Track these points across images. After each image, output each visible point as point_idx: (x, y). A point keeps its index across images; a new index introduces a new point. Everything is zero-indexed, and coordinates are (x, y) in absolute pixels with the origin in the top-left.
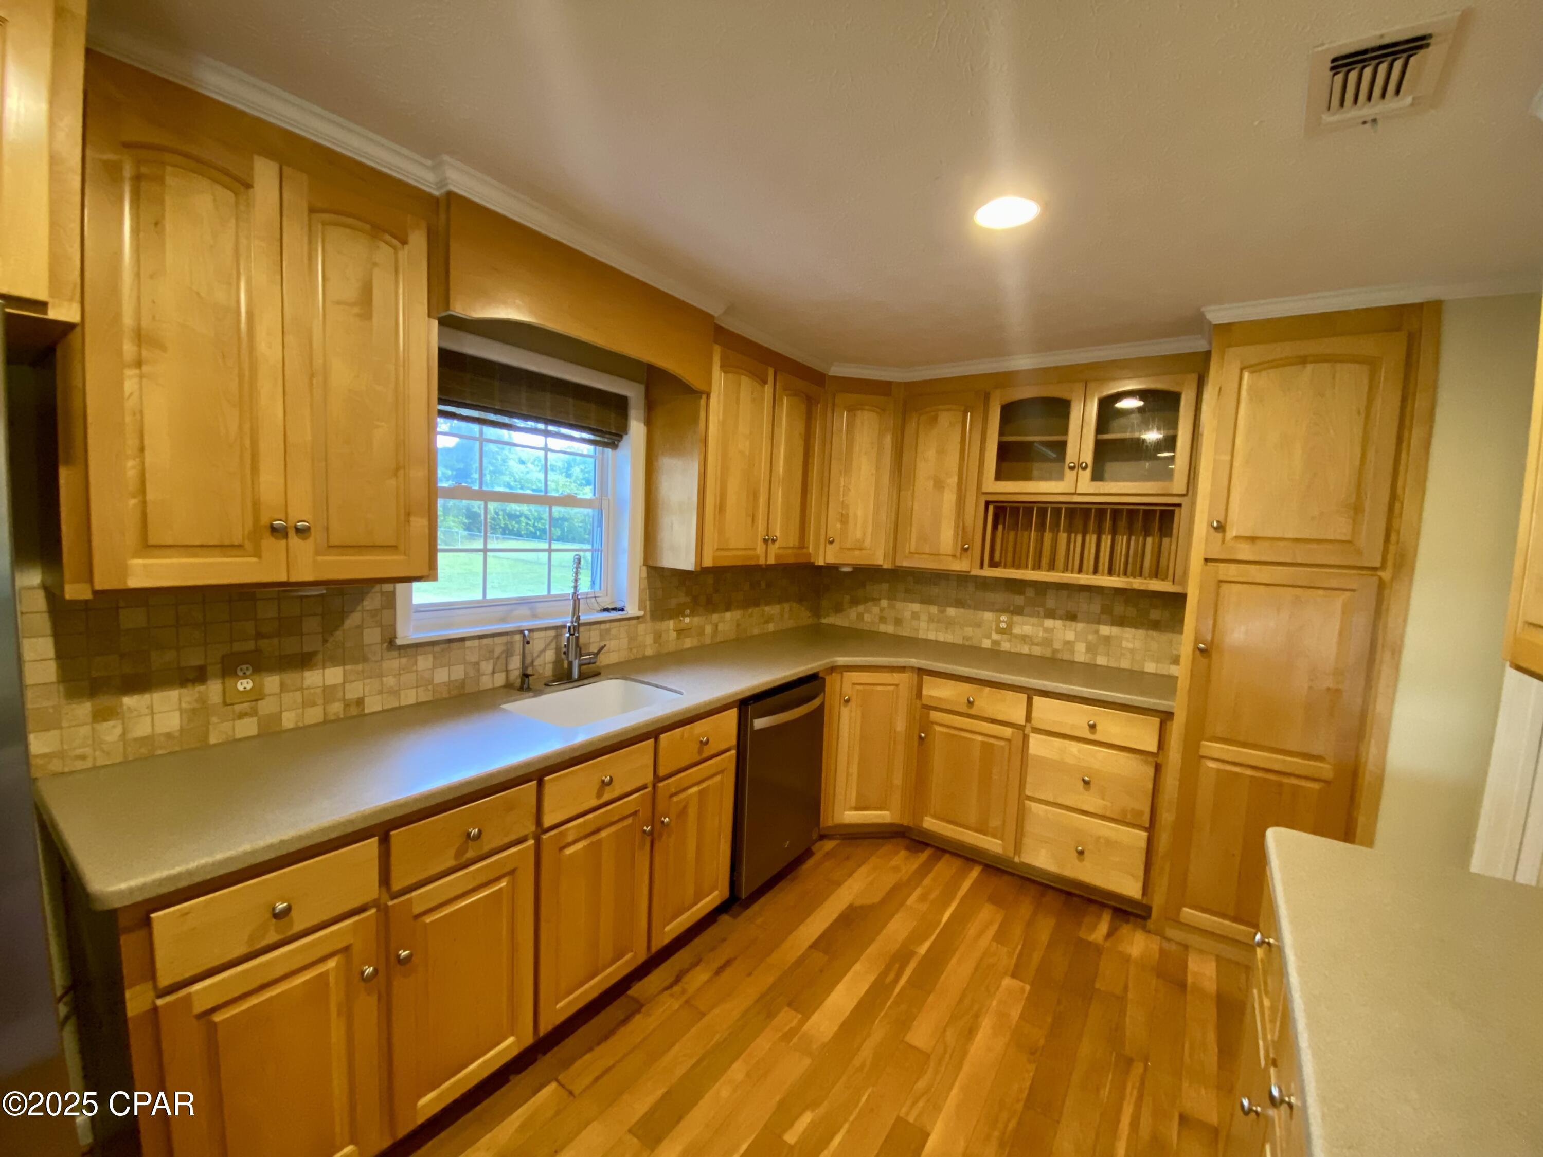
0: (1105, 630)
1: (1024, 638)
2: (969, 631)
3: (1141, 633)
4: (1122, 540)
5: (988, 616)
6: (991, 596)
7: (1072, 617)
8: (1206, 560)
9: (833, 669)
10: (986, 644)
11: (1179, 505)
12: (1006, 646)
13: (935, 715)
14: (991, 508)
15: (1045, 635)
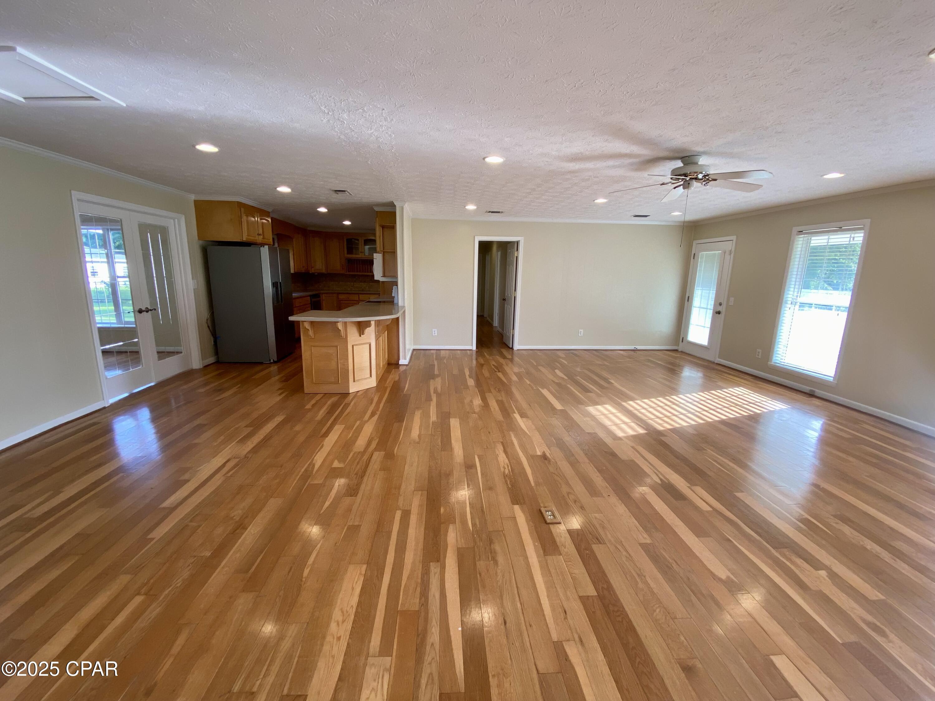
5: (349, 283)
6: (349, 279)
13: (342, 302)
14: (347, 260)
15: (361, 286)
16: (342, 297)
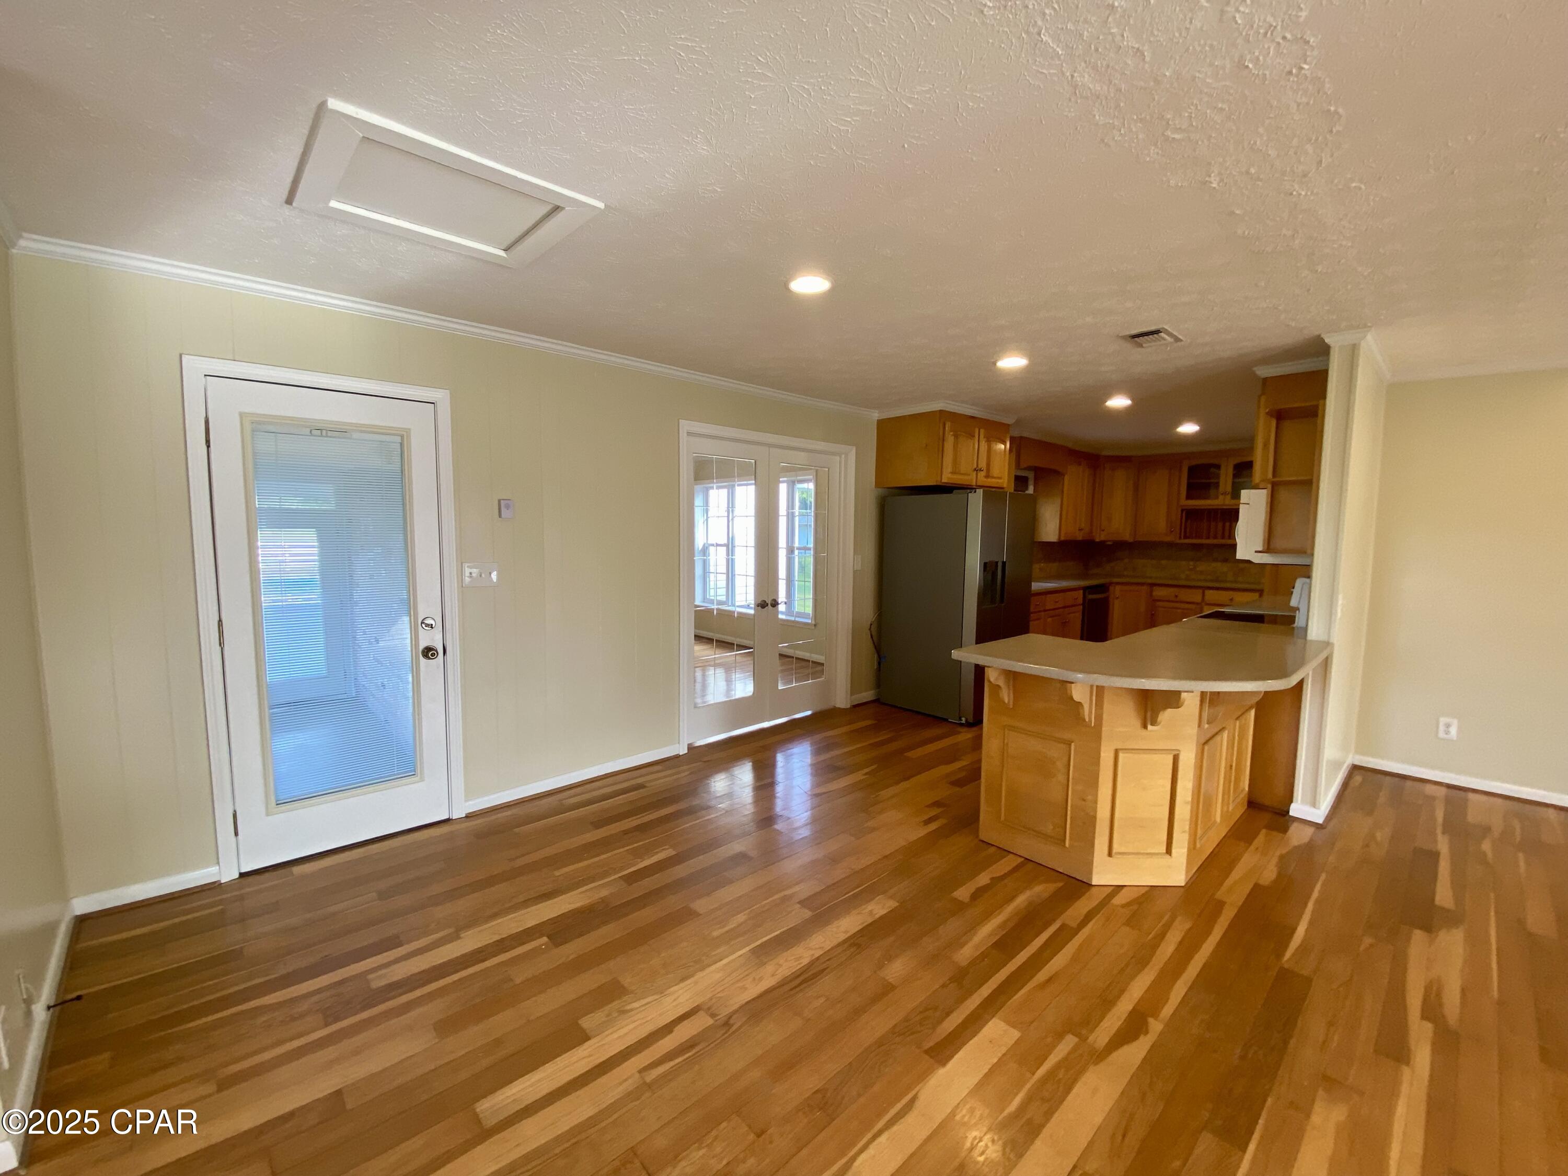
1: (1202, 572)
2: (1173, 571)
6: (1183, 554)
9: (1111, 583)
10: (1183, 576)
12: (1193, 576)
13: (1159, 603)
14: (1184, 512)
16: (1159, 592)
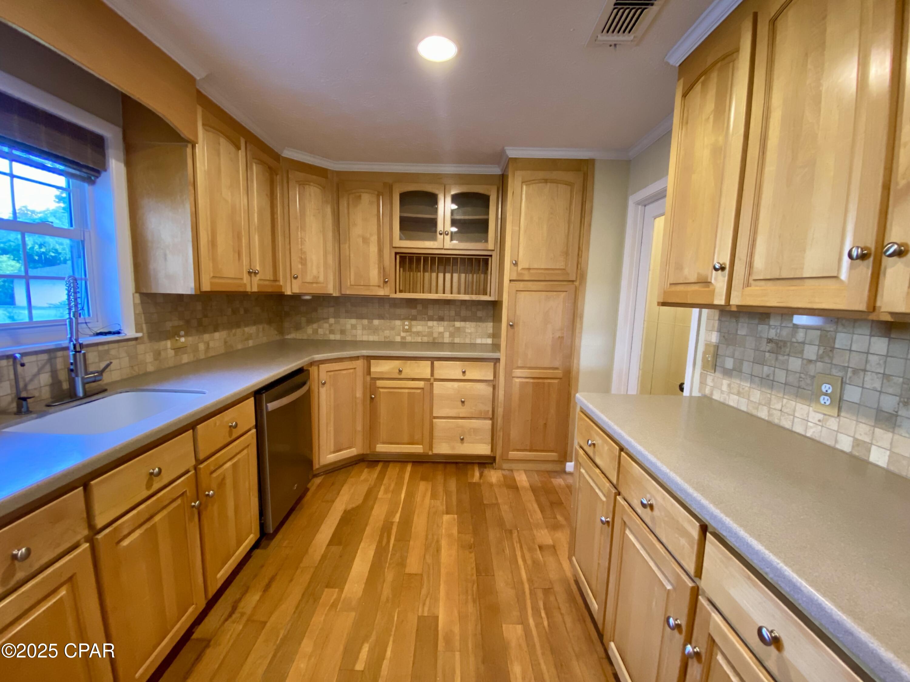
0: (458, 324)
1: (418, 333)
2: (387, 333)
3: (473, 324)
4: (463, 276)
5: (398, 323)
6: (398, 311)
7: (441, 319)
8: (510, 281)
9: (312, 364)
10: (398, 339)
11: (491, 256)
12: (409, 339)
13: (379, 383)
14: (398, 257)
15: (429, 330)
